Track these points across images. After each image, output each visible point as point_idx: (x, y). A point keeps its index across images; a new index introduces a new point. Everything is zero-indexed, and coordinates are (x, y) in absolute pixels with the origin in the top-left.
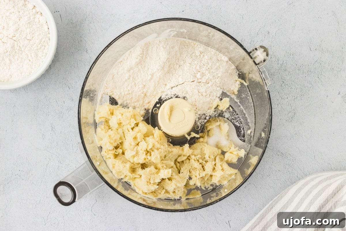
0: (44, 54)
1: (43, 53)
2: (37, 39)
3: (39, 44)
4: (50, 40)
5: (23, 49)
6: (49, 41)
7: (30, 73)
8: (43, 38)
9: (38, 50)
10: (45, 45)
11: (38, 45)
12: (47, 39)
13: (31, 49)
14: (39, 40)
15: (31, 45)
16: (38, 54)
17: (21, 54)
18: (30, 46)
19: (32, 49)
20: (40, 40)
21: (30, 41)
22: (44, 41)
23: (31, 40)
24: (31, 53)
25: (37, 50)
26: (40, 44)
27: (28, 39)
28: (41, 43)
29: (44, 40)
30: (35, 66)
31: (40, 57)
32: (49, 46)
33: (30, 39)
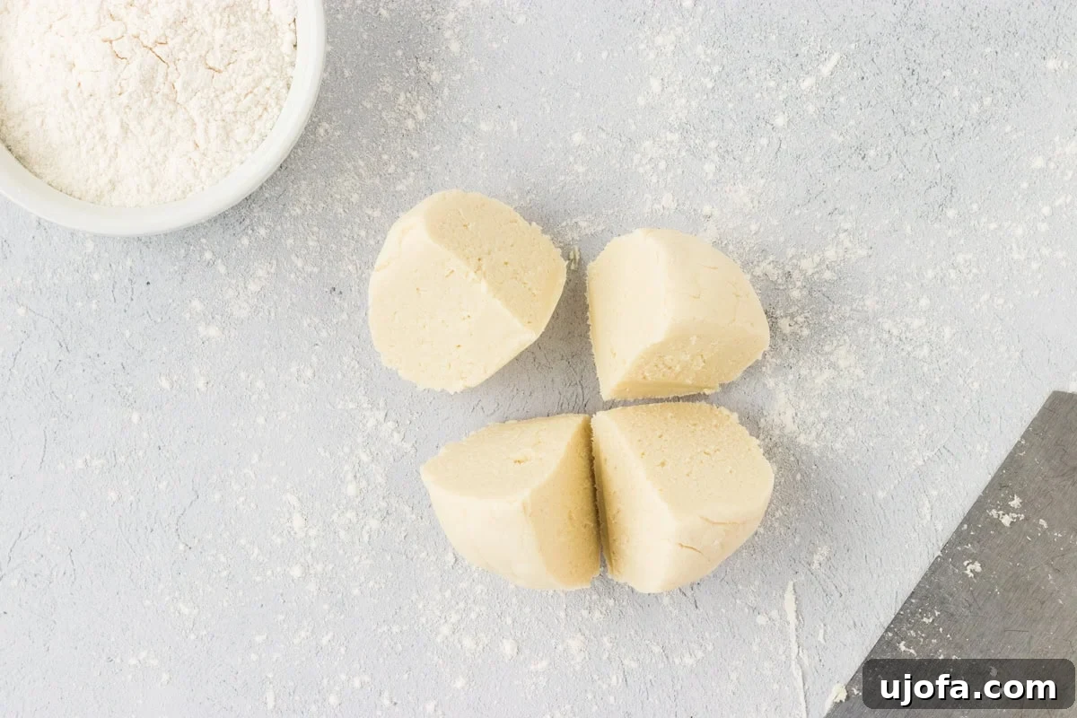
0: (256, 137)
1: (253, 131)
2: (244, 75)
3: (247, 95)
4: (289, 88)
5: (181, 98)
6: (284, 91)
7: (183, 192)
8: (267, 76)
9: (235, 116)
10: (267, 104)
11: (242, 98)
12: (282, 84)
13: (213, 105)
14: (251, 78)
15: (216, 90)
16: (232, 130)
17: (172, 114)
18: (213, 95)
19: (217, 106)
20: (254, 80)
21: (216, 74)
22: (268, 89)
23: (219, 72)
24: (208, 122)
25: (234, 113)
26: (250, 96)
27: (211, 65)
28: (255, 91)
29: (267, 83)
30: (211, 170)
31: (238, 143)
32: (280, 110)
33: (217, 67)
